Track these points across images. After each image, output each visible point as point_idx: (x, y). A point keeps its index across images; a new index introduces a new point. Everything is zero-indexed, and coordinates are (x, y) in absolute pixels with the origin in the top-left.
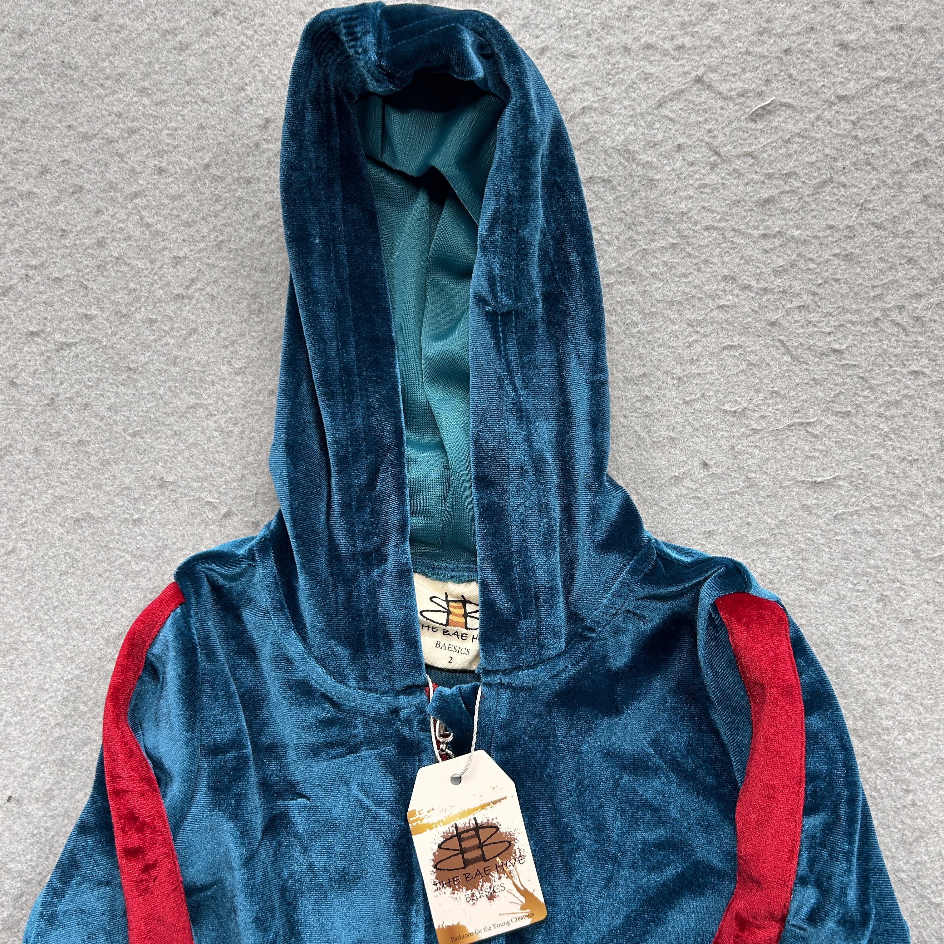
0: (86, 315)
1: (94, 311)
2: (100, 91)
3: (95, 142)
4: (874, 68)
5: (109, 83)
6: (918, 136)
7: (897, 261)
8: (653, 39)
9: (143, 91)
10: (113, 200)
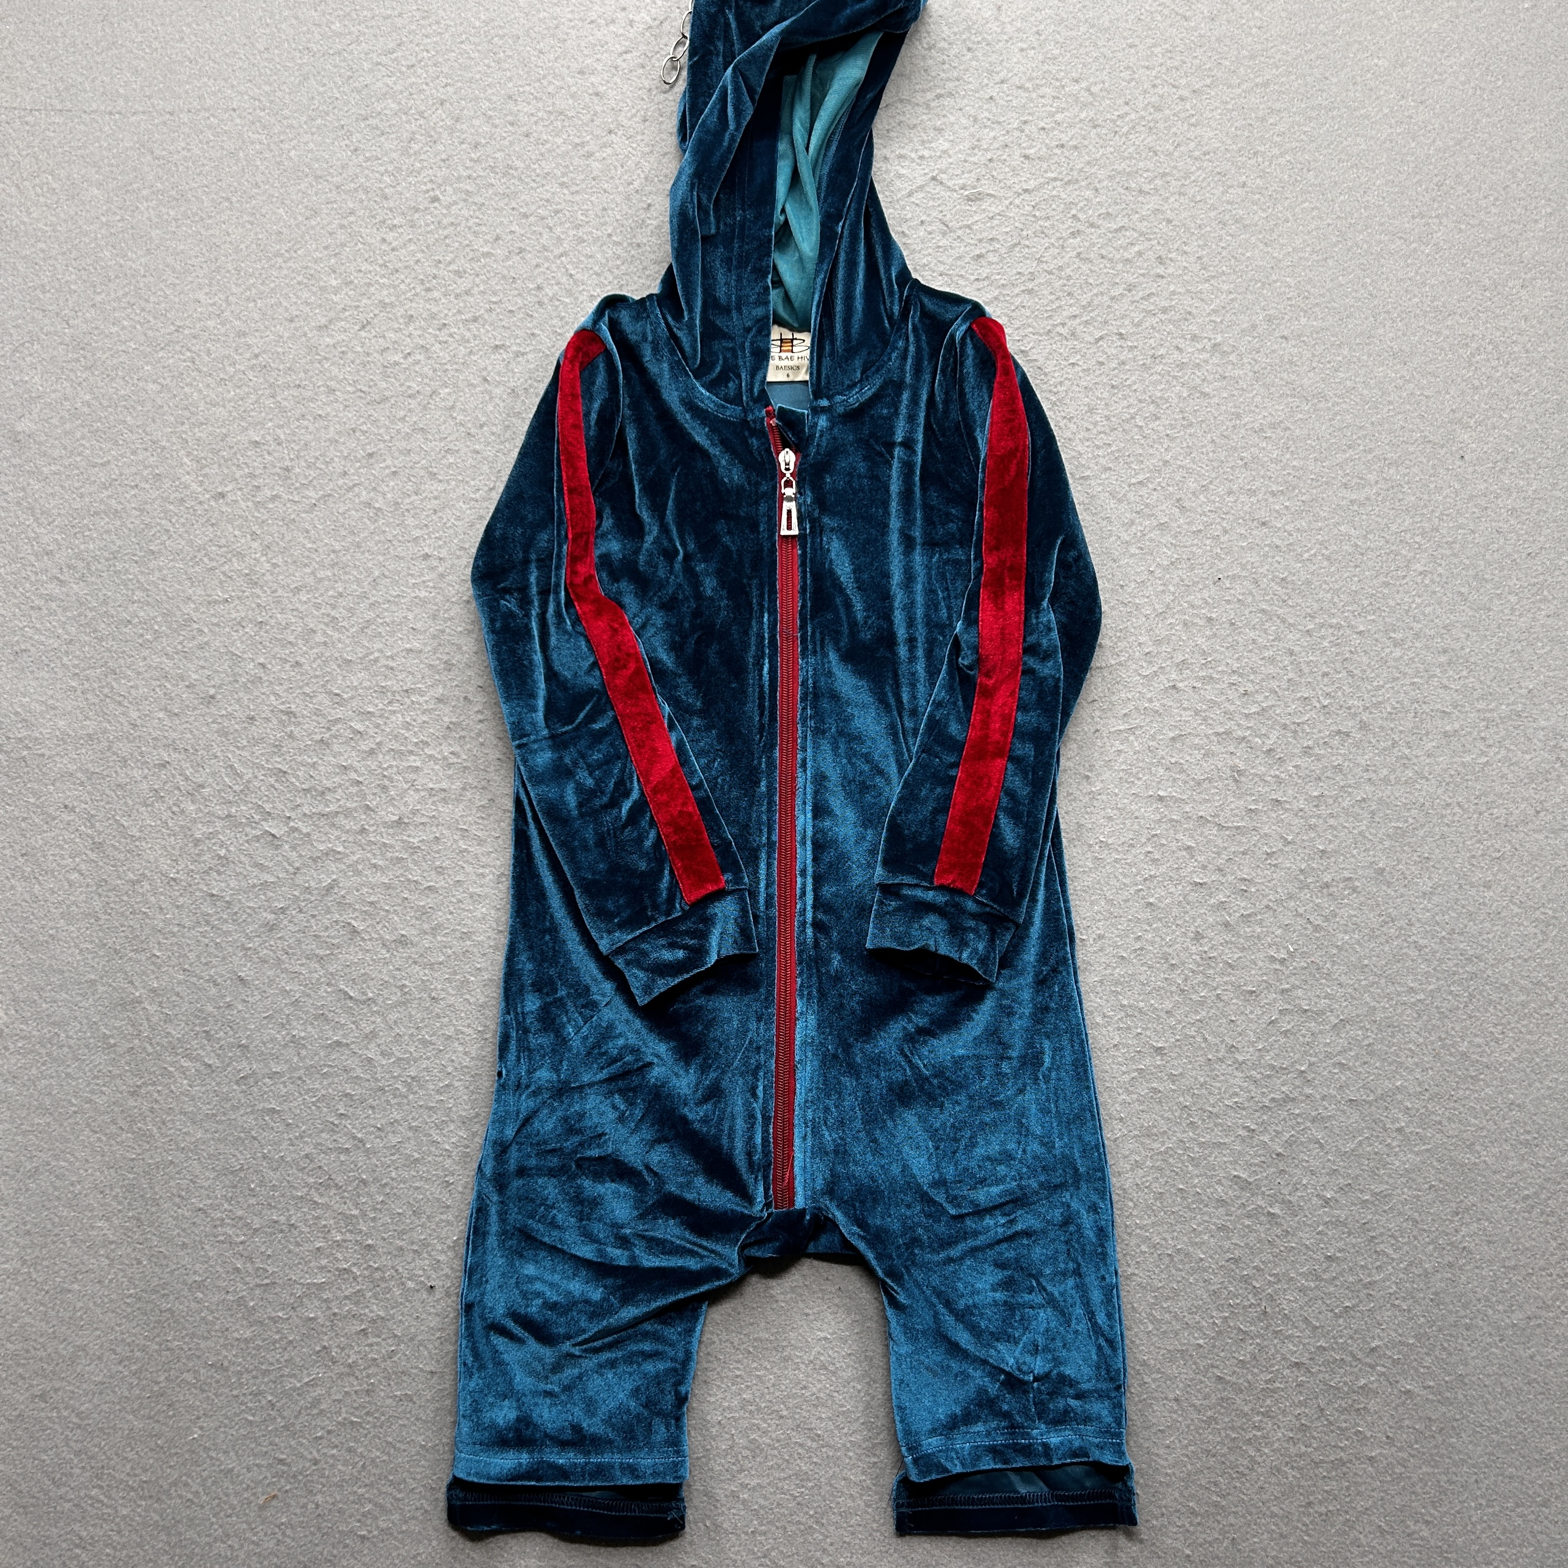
0: (533, 334)
1: (537, 331)
2: (534, 185)
3: (532, 219)
4: (1046, 172)
5: (538, 179)
6: (1074, 216)
7: (1061, 294)
8: (903, 152)
9: (562, 185)
10: (547, 259)
